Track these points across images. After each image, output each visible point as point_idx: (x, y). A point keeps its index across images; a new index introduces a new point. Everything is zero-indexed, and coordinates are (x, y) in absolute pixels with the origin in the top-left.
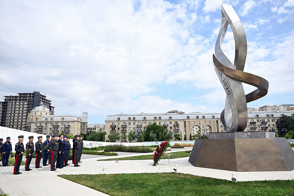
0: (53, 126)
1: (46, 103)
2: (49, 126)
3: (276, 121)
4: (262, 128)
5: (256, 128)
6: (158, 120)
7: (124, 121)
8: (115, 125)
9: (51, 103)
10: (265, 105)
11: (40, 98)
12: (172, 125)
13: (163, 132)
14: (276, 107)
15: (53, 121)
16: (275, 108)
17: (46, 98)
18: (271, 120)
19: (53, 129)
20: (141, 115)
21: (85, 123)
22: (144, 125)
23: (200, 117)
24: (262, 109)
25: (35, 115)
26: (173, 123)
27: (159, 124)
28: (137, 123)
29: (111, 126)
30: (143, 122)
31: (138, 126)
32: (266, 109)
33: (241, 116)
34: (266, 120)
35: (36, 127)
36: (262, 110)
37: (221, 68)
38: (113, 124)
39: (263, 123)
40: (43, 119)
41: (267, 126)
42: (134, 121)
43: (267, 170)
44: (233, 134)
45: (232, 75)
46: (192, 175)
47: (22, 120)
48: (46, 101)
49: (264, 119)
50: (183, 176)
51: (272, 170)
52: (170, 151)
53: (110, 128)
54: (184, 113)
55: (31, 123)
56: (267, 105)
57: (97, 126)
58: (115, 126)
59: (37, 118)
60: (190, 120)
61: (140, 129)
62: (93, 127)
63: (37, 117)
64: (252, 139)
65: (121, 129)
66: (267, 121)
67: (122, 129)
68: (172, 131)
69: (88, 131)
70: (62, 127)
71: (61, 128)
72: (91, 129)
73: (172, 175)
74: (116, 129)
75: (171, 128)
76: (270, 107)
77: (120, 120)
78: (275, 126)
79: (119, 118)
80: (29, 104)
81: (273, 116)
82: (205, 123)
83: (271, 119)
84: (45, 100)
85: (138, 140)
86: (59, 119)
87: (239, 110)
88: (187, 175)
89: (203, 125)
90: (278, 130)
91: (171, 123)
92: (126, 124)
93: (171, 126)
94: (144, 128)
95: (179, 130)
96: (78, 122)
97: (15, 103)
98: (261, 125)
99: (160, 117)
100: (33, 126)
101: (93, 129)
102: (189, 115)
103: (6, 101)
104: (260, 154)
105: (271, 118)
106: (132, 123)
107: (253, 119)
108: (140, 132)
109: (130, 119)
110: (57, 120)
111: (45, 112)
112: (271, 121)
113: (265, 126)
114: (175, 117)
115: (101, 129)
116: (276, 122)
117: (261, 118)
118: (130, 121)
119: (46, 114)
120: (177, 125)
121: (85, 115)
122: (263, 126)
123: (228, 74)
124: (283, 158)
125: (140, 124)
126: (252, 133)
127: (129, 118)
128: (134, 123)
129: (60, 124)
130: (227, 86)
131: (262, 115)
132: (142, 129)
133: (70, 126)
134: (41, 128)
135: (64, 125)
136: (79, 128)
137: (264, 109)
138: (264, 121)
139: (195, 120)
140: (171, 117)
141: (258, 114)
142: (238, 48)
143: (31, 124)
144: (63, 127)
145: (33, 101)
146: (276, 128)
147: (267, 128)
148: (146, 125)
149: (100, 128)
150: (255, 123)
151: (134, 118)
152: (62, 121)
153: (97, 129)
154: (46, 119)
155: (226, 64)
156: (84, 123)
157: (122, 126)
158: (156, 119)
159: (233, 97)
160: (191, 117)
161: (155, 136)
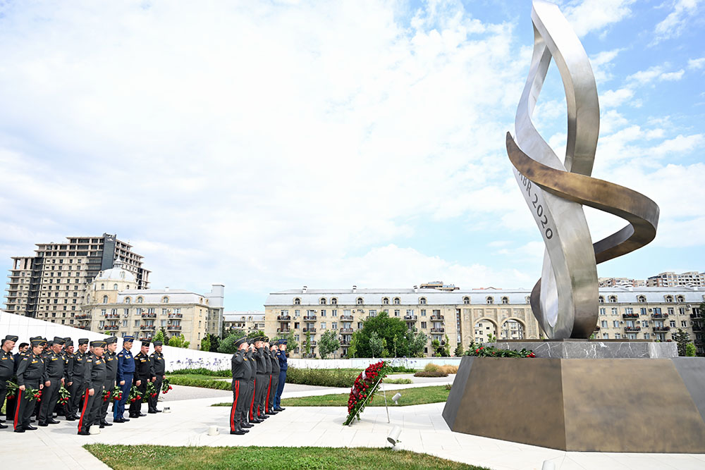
0: (143, 316)
1: (131, 261)
2: (133, 315)
3: (691, 312)
4: (654, 329)
5: (639, 329)
6: (393, 305)
7: (309, 305)
8: (289, 315)
9: (141, 260)
10: (663, 272)
11: (117, 249)
12: (426, 319)
13: (403, 334)
14: (691, 277)
15: (143, 303)
16: (687, 280)
17: (131, 248)
18: (676, 311)
19: (142, 323)
20: (352, 293)
21: (218, 310)
22: (359, 317)
23: (497, 299)
24: (655, 281)
25: (102, 290)
26: (429, 313)
27: (396, 315)
28: (340, 312)
29: (279, 318)
30: (356, 310)
31: (344, 320)
32: (664, 282)
33: (582, 296)
34: (664, 311)
35: (103, 318)
36: (654, 284)
37: (526, 167)
38: (282, 313)
39: (658, 316)
40: (121, 299)
41: (667, 323)
42: (334, 307)
43: (651, 450)
44: (557, 344)
45: (556, 185)
46: (436, 458)
47: (76, 300)
48: (131, 256)
49: (659, 307)
50: (410, 460)
51: (667, 450)
52: (408, 383)
53: (276, 323)
54: (459, 289)
55: (92, 307)
56: (668, 271)
57: (247, 317)
58: (289, 318)
59: (105, 296)
60: (472, 308)
61: (347, 327)
62: (238, 318)
63: (107, 293)
64: (611, 361)
65: (302, 326)
66: (667, 312)
67: (306, 327)
68: (426, 332)
69: (226, 328)
70: (163, 318)
71: (162, 321)
72: (233, 325)
73: (382, 454)
74: (291, 326)
75: (424, 324)
76: (675, 276)
77: (301, 304)
78: (688, 324)
79: (297, 299)
80: (92, 262)
81: (682, 301)
82: (510, 315)
83: (678, 307)
84: (128, 253)
85: (343, 353)
86: (157, 300)
87: (576, 280)
88: (424, 456)
89: (504, 318)
90: (695, 336)
91: (423, 312)
92: (314, 314)
93: (425, 321)
94: (359, 323)
95: (443, 331)
96: (201, 308)
97: (61, 261)
98: (650, 322)
99: (397, 299)
100: (97, 316)
101: (237, 324)
102: (468, 295)
103: (41, 255)
104: (632, 402)
105: (676, 304)
106: (329, 312)
107: (630, 307)
108: (348, 335)
109: (325, 303)
110: (152, 303)
111: (127, 282)
112: (679, 311)
113: (661, 324)
114: (434, 298)
115: (256, 325)
116: (691, 315)
117: (652, 304)
118: (323, 308)
119: (128, 286)
120: (438, 318)
121: (218, 291)
122: (656, 325)
123: (545, 182)
124: (697, 416)
125: (348, 314)
126: (609, 345)
127: (323, 299)
128: (334, 313)
129: (158, 311)
130: (543, 215)
131: (655, 296)
132: (354, 326)
133: (181, 317)
134: (116, 321)
135: (167, 314)
136: (204, 320)
137: (660, 281)
138: (659, 313)
139: (485, 307)
140: (423, 299)
141: (643, 294)
142: (575, 117)
143: (93, 311)
144: (166, 318)
145: (100, 255)
146: (691, 329)
147: (667, 329)
148: (364, 317)
149: (254, 322)
150: (637, 316)
151: (334, 299)
152: (163, 305)
153: (246, 323)
154: (127, 298)
155: (542, 156)
156: (215, 309)
157: (305, 317)
158: (387, 302)
159: (560, 245)
160: (473, 298)
161: (384, 344)
